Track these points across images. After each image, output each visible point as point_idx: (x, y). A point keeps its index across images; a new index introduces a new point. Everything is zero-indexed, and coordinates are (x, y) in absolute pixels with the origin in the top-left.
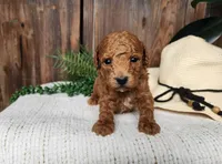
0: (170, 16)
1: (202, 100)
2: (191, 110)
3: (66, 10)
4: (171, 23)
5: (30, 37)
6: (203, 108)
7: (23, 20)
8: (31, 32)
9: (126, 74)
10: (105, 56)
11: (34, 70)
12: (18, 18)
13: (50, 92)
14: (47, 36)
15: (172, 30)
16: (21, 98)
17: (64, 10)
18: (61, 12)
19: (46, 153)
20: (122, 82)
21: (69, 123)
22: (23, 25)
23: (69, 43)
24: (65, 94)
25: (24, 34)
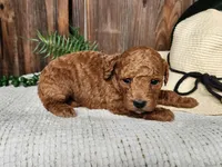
5: (10, 20)
8: (12, 14)
9: (145, 98)
11: (17, 60)
25: (4, 18)
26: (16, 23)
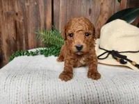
0: (105, 8)
1: (125, 57)
2: (119, 64)
3: (43, 5)
4: (106, 12)
5: (21, 21)
6: (126, 63)
7: (17, 11)
8: (22, 18)
9: (82, 44)
10: (69, 32)
11: (24, 42)
12: (14, 10)
13: (33, 54)
14: (31, 21)
15: (106, 16)
16: (15, 58)
17: (42, 4)
18: (40, 5)
19: (30, 93)
20: (79, 48)
21: (45, 74)
22: (17, 14)
23: (45, 24)
24: (43, 56)
25: (17, 20)
26: (24, 23)
